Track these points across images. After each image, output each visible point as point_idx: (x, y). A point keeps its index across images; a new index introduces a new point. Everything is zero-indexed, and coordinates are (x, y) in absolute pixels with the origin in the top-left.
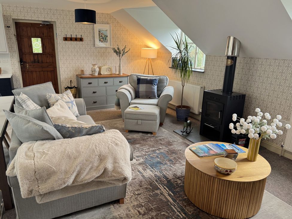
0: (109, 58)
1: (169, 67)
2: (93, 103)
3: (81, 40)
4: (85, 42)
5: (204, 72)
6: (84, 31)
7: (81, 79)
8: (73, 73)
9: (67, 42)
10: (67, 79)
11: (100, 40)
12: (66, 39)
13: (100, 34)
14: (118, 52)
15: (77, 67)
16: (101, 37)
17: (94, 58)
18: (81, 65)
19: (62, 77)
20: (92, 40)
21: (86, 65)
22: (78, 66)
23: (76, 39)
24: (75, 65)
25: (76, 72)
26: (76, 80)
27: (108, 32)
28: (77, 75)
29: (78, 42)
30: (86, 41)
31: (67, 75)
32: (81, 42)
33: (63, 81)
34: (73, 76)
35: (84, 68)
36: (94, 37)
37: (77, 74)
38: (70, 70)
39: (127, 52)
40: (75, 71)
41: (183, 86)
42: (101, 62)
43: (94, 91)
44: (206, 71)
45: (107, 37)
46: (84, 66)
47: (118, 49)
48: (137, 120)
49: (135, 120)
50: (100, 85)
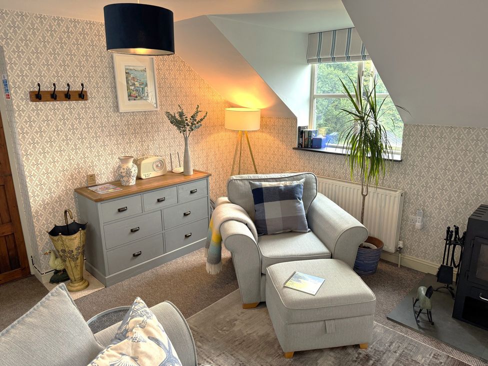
0: (153, 137)
1: (294, 149)
2: (132, 259)
3: (82, 96)
4: (92, 102)
5: (401, 161)
6: (88, 73)
7: (99, 204)
8: (66, 186)
9: (40, 104)
10: (48, 204)
11: (130, 96)
12: (37, 96)
13: (130, 78)
14: (179, 122)
15: (75, 169)
16: (132, 88)
17: (117, 141)
18: (85, 162)
19: (35, 201)
20: (109, 94)
21: (99, 160)
22: (78, 165)
23: (68, 96)
24: (70, 164)
25: (73, 183)
26: (76, 201)
27: (149, 73)
28: (76, 190)
29: (73, 103)
30: (95, 98)
31: (47, 194)
32: (81, 103)
33: (37, 212)
34: (67, 194)
35: (93, 170)
36: (115, 87)
37: (78, 185)
38: (57, 178)
39: (201, 120)
40: (69, 180)
41: (364, 196)
42: (137, 147)
43: (134, 227)
44: (407, 159)
45: (146, 85)
46: (92, 162)
47: (181, 114)
48: (322, 323)
49: (318, 324)
50: (147, 208)
